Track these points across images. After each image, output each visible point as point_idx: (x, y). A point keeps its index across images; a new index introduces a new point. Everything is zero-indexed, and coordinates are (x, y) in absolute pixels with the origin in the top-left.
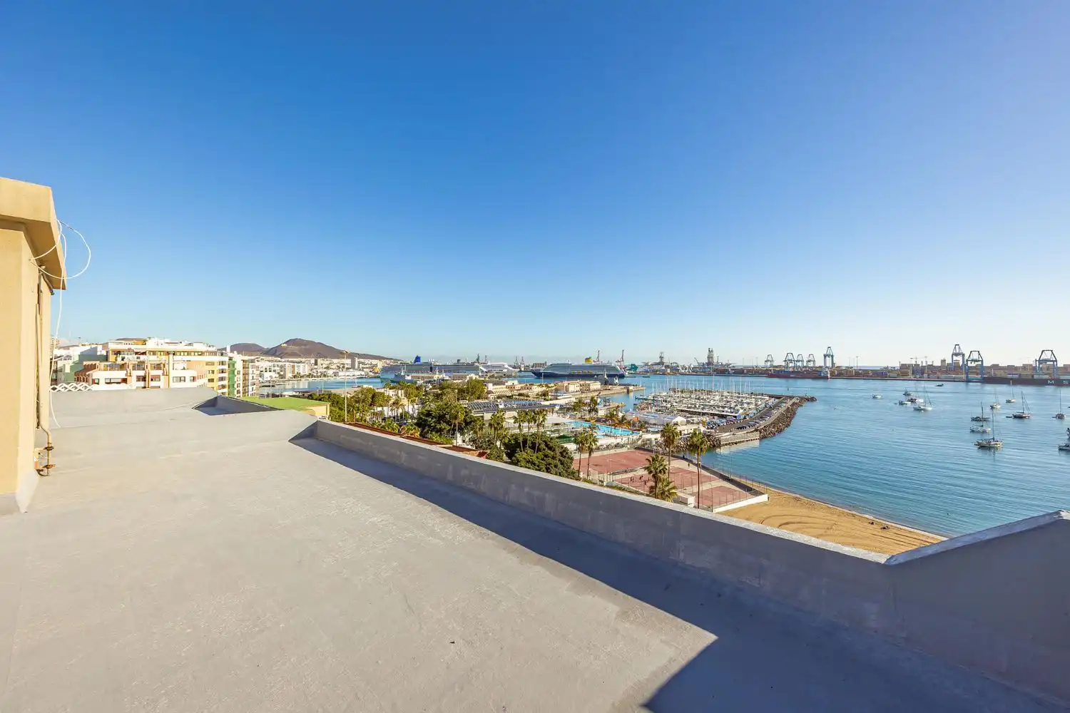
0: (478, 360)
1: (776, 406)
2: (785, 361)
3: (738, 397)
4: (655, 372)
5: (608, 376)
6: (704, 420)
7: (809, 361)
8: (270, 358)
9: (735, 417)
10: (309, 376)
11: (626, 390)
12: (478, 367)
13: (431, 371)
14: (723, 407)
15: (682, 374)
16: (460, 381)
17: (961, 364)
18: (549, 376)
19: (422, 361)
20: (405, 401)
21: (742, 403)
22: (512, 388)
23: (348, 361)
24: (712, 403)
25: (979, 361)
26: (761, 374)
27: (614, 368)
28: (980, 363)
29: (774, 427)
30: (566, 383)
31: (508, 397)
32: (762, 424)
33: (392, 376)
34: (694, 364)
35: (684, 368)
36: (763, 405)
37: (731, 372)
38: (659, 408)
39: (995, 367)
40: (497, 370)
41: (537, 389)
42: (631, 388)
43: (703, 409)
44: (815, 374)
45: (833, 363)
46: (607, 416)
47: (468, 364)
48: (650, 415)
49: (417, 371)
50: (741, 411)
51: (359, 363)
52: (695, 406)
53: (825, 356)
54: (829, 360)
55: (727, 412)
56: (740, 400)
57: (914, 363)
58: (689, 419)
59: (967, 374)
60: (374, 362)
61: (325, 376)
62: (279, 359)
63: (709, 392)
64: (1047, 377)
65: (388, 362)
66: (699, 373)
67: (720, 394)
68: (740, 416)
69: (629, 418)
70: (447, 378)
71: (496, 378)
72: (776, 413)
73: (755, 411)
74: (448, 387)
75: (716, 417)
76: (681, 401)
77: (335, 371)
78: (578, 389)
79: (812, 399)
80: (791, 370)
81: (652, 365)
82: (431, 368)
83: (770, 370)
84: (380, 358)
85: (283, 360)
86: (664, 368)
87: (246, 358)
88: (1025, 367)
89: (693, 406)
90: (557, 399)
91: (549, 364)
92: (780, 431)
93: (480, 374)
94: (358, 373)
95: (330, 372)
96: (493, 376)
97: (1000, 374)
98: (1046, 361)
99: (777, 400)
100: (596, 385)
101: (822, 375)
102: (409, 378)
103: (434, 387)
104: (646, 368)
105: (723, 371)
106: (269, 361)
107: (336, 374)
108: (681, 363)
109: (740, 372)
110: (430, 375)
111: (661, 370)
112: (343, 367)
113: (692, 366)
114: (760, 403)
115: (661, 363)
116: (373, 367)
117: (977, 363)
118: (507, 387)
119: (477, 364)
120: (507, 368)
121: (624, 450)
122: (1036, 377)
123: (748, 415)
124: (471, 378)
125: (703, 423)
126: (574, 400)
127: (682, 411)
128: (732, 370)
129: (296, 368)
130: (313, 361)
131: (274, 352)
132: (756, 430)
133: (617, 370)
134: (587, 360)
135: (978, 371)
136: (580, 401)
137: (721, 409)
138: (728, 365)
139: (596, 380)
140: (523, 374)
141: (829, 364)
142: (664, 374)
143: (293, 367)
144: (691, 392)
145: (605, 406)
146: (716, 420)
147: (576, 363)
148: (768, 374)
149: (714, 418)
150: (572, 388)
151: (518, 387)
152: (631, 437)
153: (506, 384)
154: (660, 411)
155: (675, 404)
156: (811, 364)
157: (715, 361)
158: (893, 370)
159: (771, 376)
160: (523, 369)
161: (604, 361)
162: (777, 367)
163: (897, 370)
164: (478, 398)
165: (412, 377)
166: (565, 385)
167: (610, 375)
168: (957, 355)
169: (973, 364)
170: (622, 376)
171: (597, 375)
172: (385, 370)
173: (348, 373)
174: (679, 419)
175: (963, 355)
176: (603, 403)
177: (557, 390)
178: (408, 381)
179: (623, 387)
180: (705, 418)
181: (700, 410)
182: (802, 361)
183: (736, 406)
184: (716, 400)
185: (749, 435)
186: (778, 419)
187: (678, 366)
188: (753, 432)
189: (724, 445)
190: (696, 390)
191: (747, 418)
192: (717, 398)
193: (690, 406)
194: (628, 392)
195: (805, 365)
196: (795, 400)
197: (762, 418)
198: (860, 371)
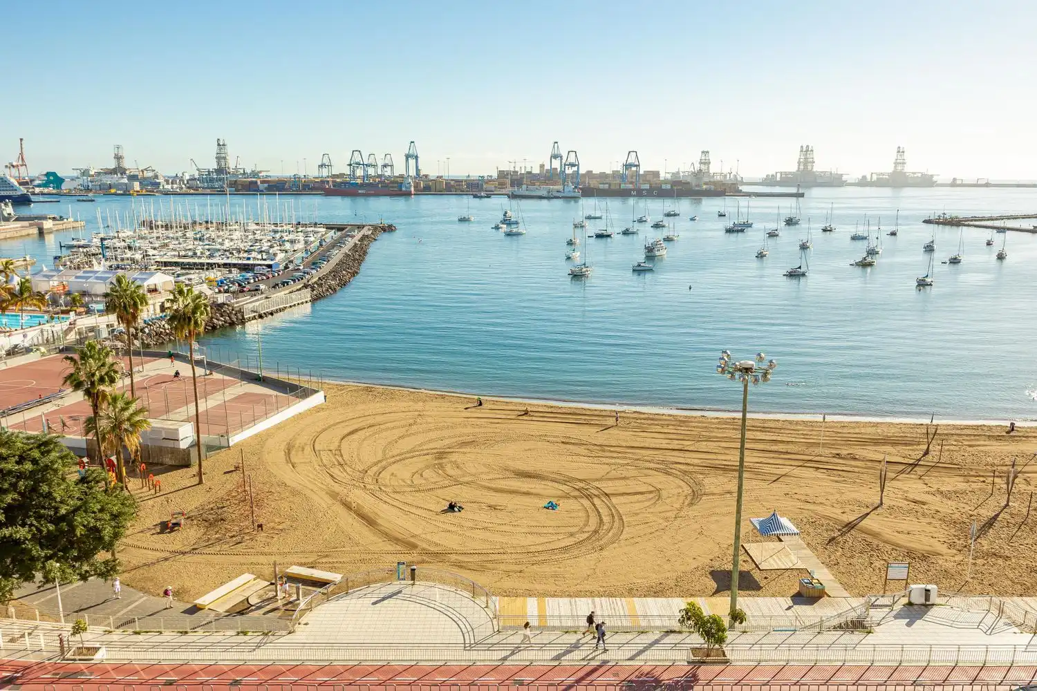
1: (337, 244)
2: (350, 165)
3: (276, 232)
4: (106, 190)
6: (212, 277)
7: (385, 166)
9: (270, 266)
11: (35, 231)
14: (248, 251)
15: (167, 193)
17: (559, 170)
21: (282, 242)
24: (227, 244)
25: (575, 165)
26: (312, 189)
27: (4, 182)
28: (576, 168)
29: (334, 278)
32: (315, 275)
34: (189, 172)
35: (170, 180)
36: (317, 243)
37: (262, 187)
38: (114, 263)
39: (590, 174)
42: (48, 224)
43: (211, 256)
44: (393, 188)
45: (418, 170)
50: (281, 256)
52: (195, 253)
53: (408, 157)
54: (412, 162)
55: (254, 258)
56: (278, 236)
57: (512, 169)
58: (182, 278)
59: (564, 185)
63: (221, 225)
64: (631, 186)
66: (200, 191)
67: (240, 228)
68: (278, 264)
72: (337, 255)
73: (304, 255)
75: (235, 271)
76: (164, 245)
79: (390, 229)
80: (359, 181)
81: (99, 174)
83: (328, 183)
86: (125, 181)
88: (614, 174)
89: (190, 253)
92: (343, 284)
97: (593, 183)
98: (631, 165)
99: (339, 233)
104: (85, 180)
105: (249, 186)
108: (164, 171)
109: (278, 187)
113: (187, 177)
114: (312, 239)
115: (120, 170)
117: (573, 168)
121: (33, 357)
122: (623, 186)
123: (291, 262)
125: (210, 283)
127: (166, 264)
128: (263, 182)
132: (306, 286)
133: (11, 187)
135: (574, 180)
137: (246, 255)
138: (254, 174)
141: (412, 172)
142: (127, 193)
144: (185, 227)
146: (235, 274)
148: (324, 189)
149: (230, 272)
152: (47, 327)
154: (118, 267)
155: (151, 252)
156: (388, 172)
157: (231, 165)
159: (329, 193)
163: (495, 180)
168: (555, 157)
169: (569, 170)
170: (22, 201)
175: (561, 157)
179: (26, 223)
180: (215, 275)
181: (204, 260)
182: (375, 166)
183: (271, 247)
184: (234, 238)
185: (293, 296)
186: (340, 264)
187: (156, 177)
188: (300, 290)
189: (249, 320)
190: (194, 223)
191: (291, 267)
192: (237, 235)
193: (183, 253)
194: (41, 233)
195: (380, 173)
196: (365, 231)
197: (314, 265)
198: (452, 183)
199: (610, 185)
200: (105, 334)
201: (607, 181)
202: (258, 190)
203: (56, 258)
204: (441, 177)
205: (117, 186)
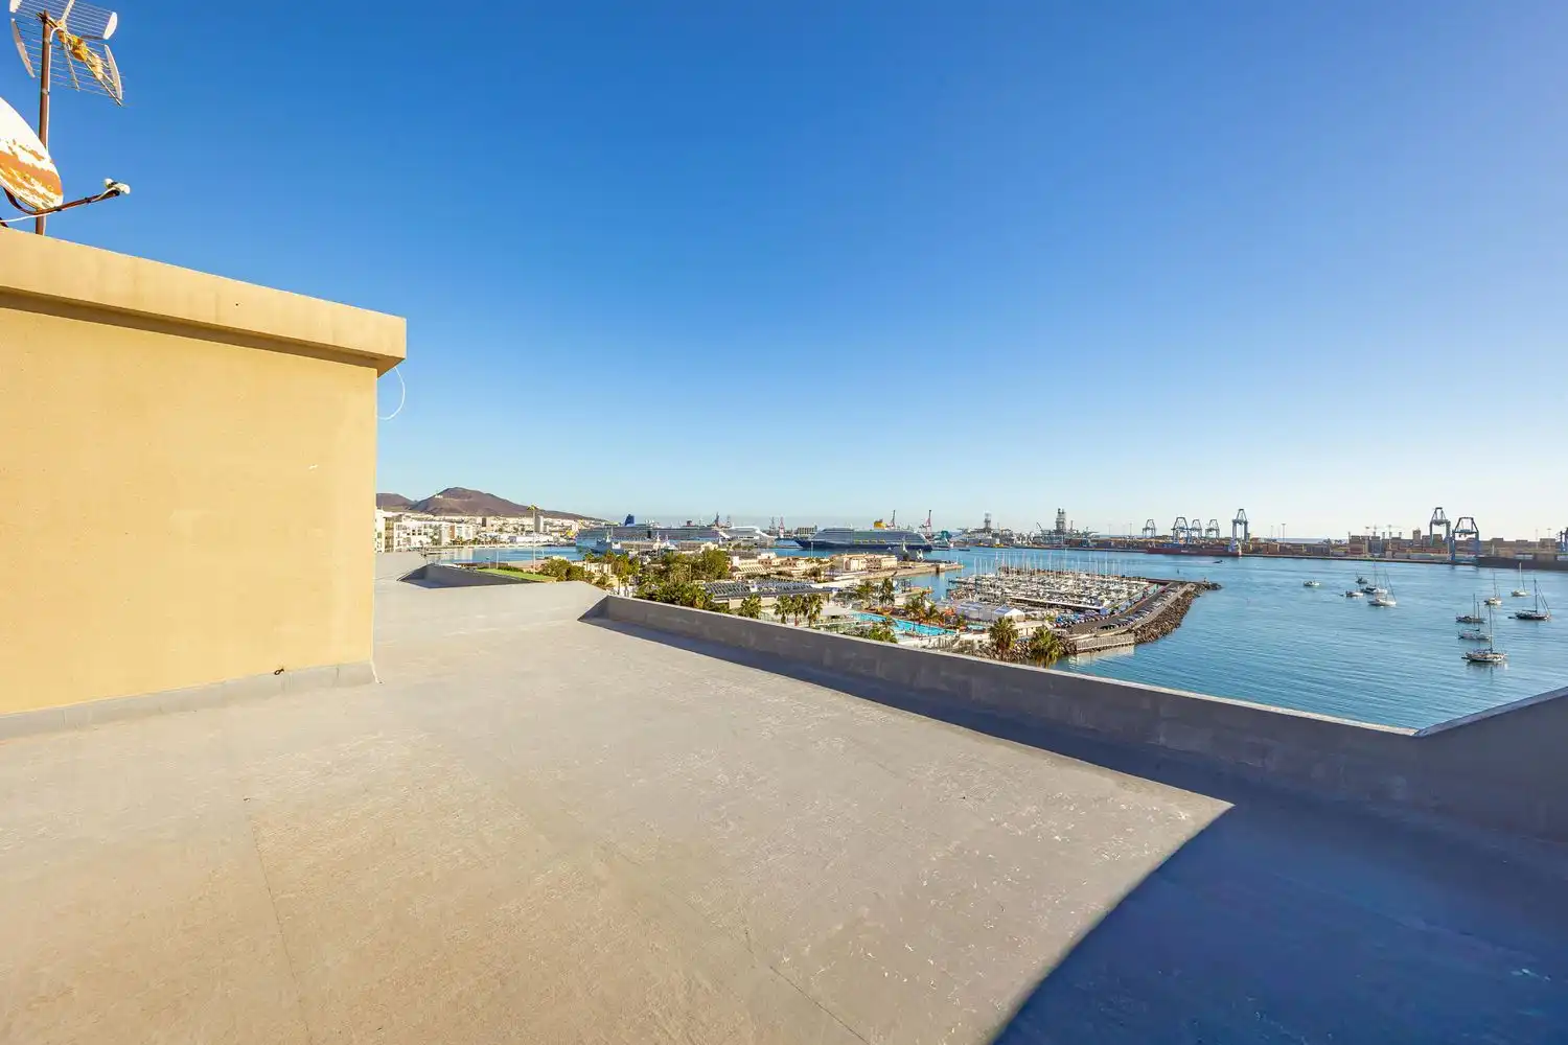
0: (716, 521)
1: (1156, 598)
2: (1174, 529)
3: (1104, 582)
4: (977, 543)
5: (908, 547)
6: (1052, 614)
7: (1210, 530)
8: (419, 516)
9: (1098, 611)
10: (475, 541)
11: (934, 569)
12: (717, 532)
13: (649, 537)
14: (1080, 596)
15: (1018, 546)
16: (692, 552)
17: (1444, 537)
18: (822, 547)
19: (636, 522)
20: (614, 580)
21: (1108, 591)
22: (767, 563)
23: (528, 522)
24: (1063, 589)
25: (1472, 533)
26: (1138, 548)
27: (917, 537)
28: (1474, 536)
29: (1157, 627)
30: (845, 558)
31: (762, 576)
32: (1139, 622)
33: (592, 544)
34: (1036, 532)
35: (1021, 537)
36: (1140, 595)
37: (1092, 544)
38: (983, 597)
39: (1498, 542)
40: (745, 537)
41: (803, 566)
42: (942, 566)
43: (1049, 598)
44: (1220, 550)
45: (1247, 534)
46: (908, 607)
47: (703, 528)
48: (970, 605)
49: (630, 537)
50: (1107, 603)
51: (545, 524)
52: (1038, 595)
53: (1235, 522)
54: (1240, 529)
55: (1085, 603)
56: (1105, 586)
57: (1372, 535)
58: (1029, 613)
59: (1453, 552)
60: (567, 523)
61: (496, 542)
62: (432, 517)
63: (1059, 574)
65: (587, 523)
66: (1042, 546)
67: (1074, 577)
68: (1105, 610)
69: (940, 610)
70: (673, 547)
71: (745, 548)
72: (1159, 607)
73: (1129, 604)
74: (675, 561)
75: (1069, 611)
76: (1016, 587)
77: (512, 535)
78: (864, 566)
79: (1214, 587)
80: (1182, 542)
81: (974, 532)
82: (649, 533)
83: (1151, 543)
84: (575, 517)
85: (437, 518)
86: (990, 537)
87: (390, 514)
88: (1544, 543)
89: (1035, 594)
90: (833, 580)
91: (820, 529)
92: (1165, 633)
93: (720, 542)
94: (544, 539)
95: (504, 537)
96: (738, 546)
97: (1503, 553)
99: (1161, 588)
100: (890, 561)
101: (1230, 550)
102: (617, 547)
103: (654, 561)
104: (964, 536)
105: (1080, 543)
106: (419, 520)
107: (512, 540)
108: (1016, 531)
109: (1104, 545)
110: (647, 542)
111: (985, 540)
112: (523, 530)
113: (1033, 535)
114: (1135, 591)
115: (987, 530)
116: (564, 530)
117: (1469, 536)
118: (761, 562)
119: (715, 528)
120: (759, 533)
122: (1559, 558)
123: (1117, 608)
124: (707, 548)
125: (1050, 619)
126: (858, 582)
127: (1018, 601)
128: (1093, 541)
129: (456, 530)
130: (479, 520)
131: (425, 507)
132: (1130, 631)
133: (921, 539)
134: (878, 523)
135: (1469, 548)
136: (868, 584)
137: (1076, 599)
138: (1086, 534)
139: (890, 553)
140: (782, 543)
141: (1240, 534)
142: (991, 546)
143: (452, 528)
144: (1032, 574)
145: (904, 591)
146: (1070, 615)
147: (859, 528)
148: (1147, 548)
149: (1066, 612)
150: (855, 565)
151: (776, 562)
152: (943, 637)
153: (759, 557)
154: (985, 600)
155: (1007, 590)
156: (1213, 535)
157: (1068, 527)
158: (1339, 545)
159: (1152, 551)
160: (782, 537)
161: (902, 525)
162: (1157, 538)
163: (1345, 545)
164: (719, 578)
165: (622, 545)
166: (845, 560)
167: (911, 547)
168: (1438, 523)
169: (1463, 538)
170: (928, 549)
171: (892, 546)
172: (582, 534)
173: (530, 539)
174: (1015, 613)
175: (1448, 524)
176: (902, 588)
177: (832, 568)
178: (617, 552)
179: (930, 564)
180: (1054, 613)
181: (1045, 600)
182: (1199, 530)
183: (1100, 594)
184: (1068, 585)
185: (1118, 637)
186: (1164, 614)
187: (1012, 535)
188: (1124, 633)
189: (1080, 652)
190: (1039, 571)
191: (1116, 613)
192: (1070, 582)
193: (1029, 593)
194: (938, 572)
195: (1204, 535)
196: (1188, 588)
197: (1137, 613)
198: (1288, 547)
199: (1535, 555)
200: (977, 648)
201: (1531, 550)
202: (1088, 546)
203: (948, 590)
204: (1275, 540)
205: (985, 541)
